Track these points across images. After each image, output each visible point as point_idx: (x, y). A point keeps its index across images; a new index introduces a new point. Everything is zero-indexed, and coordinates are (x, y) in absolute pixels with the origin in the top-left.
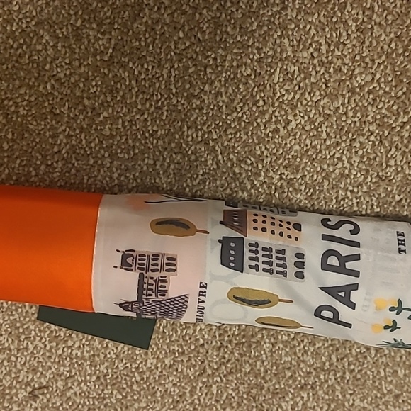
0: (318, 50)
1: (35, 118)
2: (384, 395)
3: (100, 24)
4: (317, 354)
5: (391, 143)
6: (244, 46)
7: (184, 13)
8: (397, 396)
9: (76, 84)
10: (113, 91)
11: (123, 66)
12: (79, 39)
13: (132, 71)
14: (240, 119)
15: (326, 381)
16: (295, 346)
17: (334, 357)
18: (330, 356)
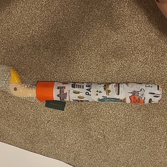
0: (85, 63)
1: (45, 76)
2: (106, 118)
3: (53, 62)
4: (93, 111)
5: (98, 76)
6: (74, 63)
7: (65, 59)
8: (108, 118)
9: (51, 71)
10: (56, 71)
11: (57, 68)
12: (50, 64)
13: (58, 68)
14: (75, 74)
15: (96, 116)
16: (89, 110)
17: (96, 112)
18: (95, 112)
